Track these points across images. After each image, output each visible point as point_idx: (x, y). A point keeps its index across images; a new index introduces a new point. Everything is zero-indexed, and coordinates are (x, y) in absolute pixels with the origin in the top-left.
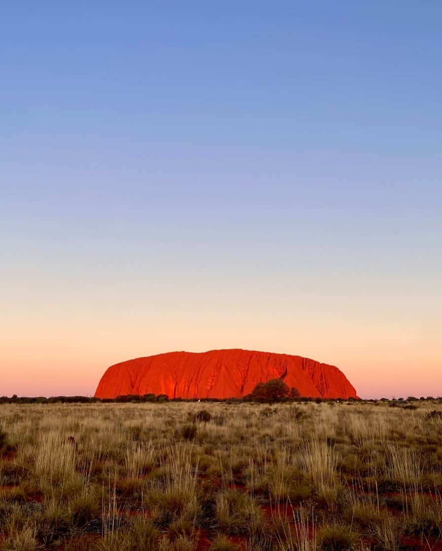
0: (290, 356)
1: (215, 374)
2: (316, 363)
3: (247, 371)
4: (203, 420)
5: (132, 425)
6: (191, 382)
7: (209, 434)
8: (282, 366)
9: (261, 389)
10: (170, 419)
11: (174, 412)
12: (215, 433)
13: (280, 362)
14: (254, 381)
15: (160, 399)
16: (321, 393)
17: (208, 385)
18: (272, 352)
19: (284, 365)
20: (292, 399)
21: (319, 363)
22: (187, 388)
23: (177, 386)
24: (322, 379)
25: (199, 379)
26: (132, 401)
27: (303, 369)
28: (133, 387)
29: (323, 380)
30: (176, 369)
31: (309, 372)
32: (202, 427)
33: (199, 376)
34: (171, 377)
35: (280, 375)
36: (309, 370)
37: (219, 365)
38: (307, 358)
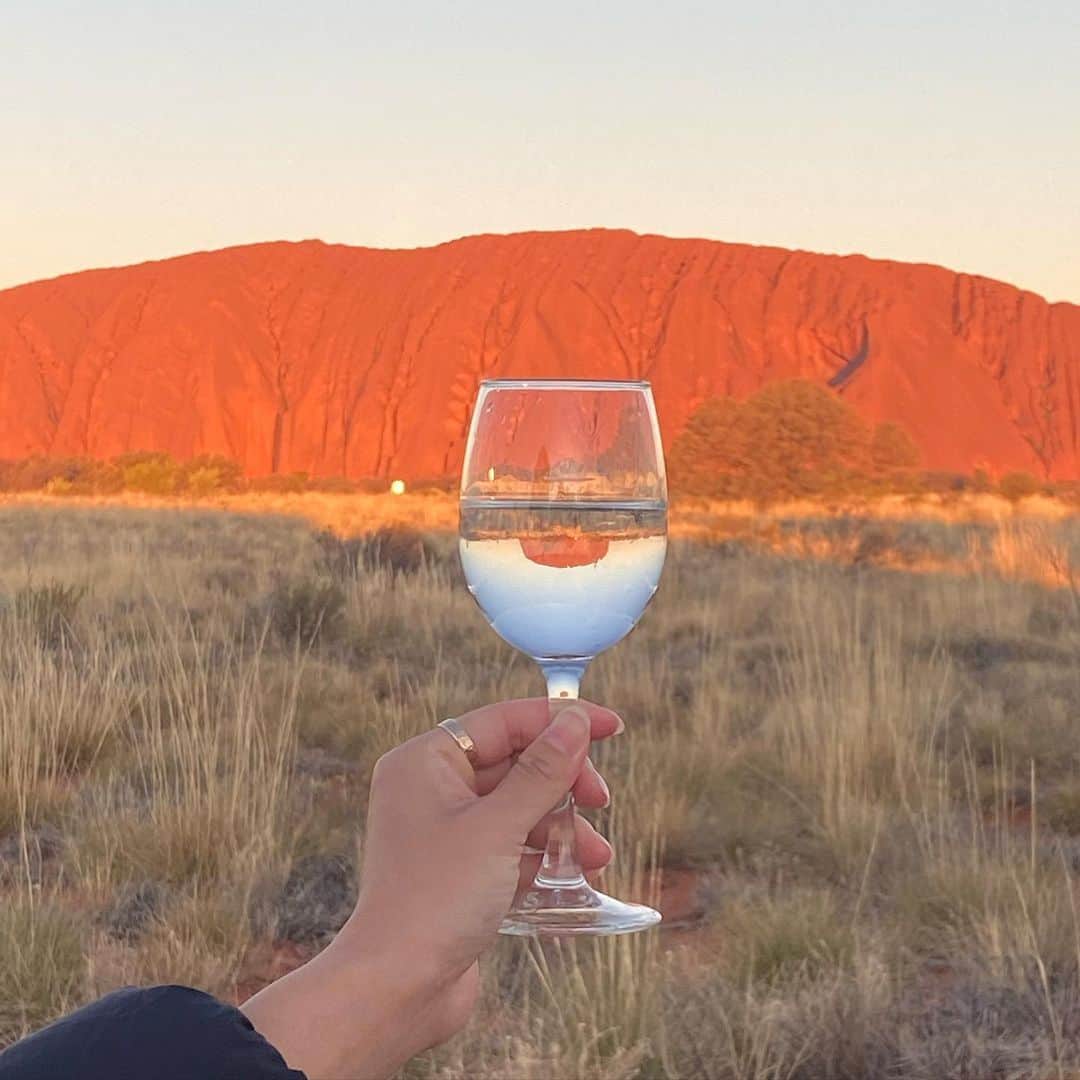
0: (888, 265)
1: (489, 359)
2: (1024, 300)
3: (659, 341)
4: (383, 561)
5: (37, 584)
6: (359, 396)
7: (407, 625)
8: (842, 317)
9: (720, 429)
10: (235, 564)
11: (261, 537)
12: (437, 621)
13: (836, 299)
14: (694, 395)
15: (192, 478)
16: (1040, 453)
17: (452, 415)
18: (792, 247)
19: (857, 315)
20: (877, 482)
21: (1038, 300)
22: (337, 431)
23: (286, 417)
24: (1052, 382)
25: (400, 382)
26: (51, 486)
27: (957, 331)
28: (56, 418)
29: (1060, 390)
30: (277, 330)
31: (985, 351)
32: (376, 594)
33: (404, 368)
34: (252, 375)
35: (831, 364)
36: (986, 335)
37: (507, 310)
38: (978, 277)
